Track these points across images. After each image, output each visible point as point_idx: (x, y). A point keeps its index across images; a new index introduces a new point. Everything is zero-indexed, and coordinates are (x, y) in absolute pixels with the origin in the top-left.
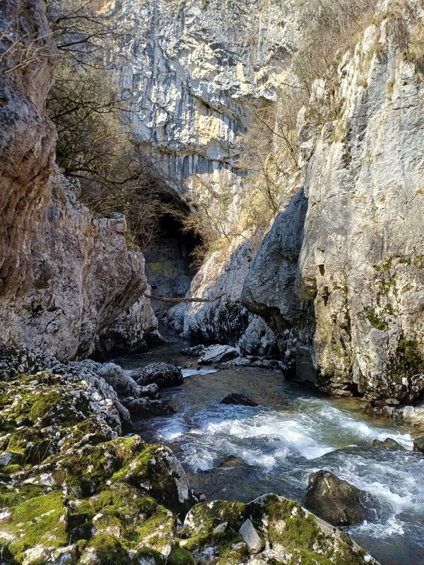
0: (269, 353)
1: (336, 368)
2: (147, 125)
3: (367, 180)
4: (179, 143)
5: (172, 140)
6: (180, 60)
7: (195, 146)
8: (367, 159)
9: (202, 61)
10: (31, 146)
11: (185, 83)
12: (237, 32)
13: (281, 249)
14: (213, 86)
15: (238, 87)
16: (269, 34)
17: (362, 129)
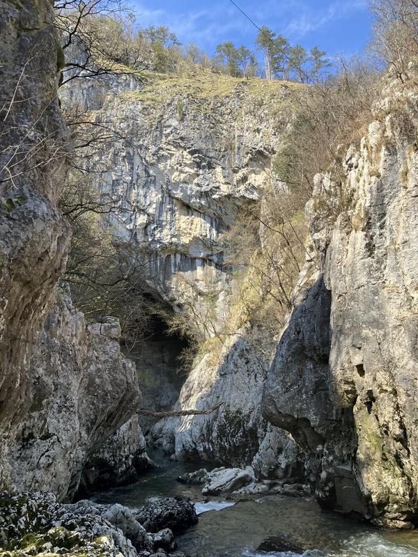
0: (289, 476)
1: (391, 493)
2: (128, 227)
3: (396, 268)
4: (160, 243)
5: (153, 240)
6: (159, 165)
7: (177, 245)
8: (393, 247)
9: (181, 165)
10: (47, 246)
11: (164, 186)
12: (214, 139)
13: (304, 348)
14: (193, 188)
15: (218, 188)
16: (244, 140)
17: (382, 218)
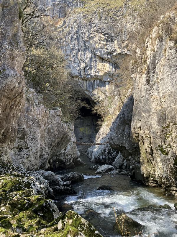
0: (127, 168)
1: (151, 174)
2: (77, 69)
3: (157, 89)
4: (91, 75)
5: (88, 74)
6: (90, 41)
7: (97, 76)
8: (157, 81)
9: (99, 41)
10: (14, 85)
11: (92, 50)
12: (114, 28)
13: (125, 120)
14: (105, 51)
15: (115, 50)
16: (127, 28)
17: (154, 69)
